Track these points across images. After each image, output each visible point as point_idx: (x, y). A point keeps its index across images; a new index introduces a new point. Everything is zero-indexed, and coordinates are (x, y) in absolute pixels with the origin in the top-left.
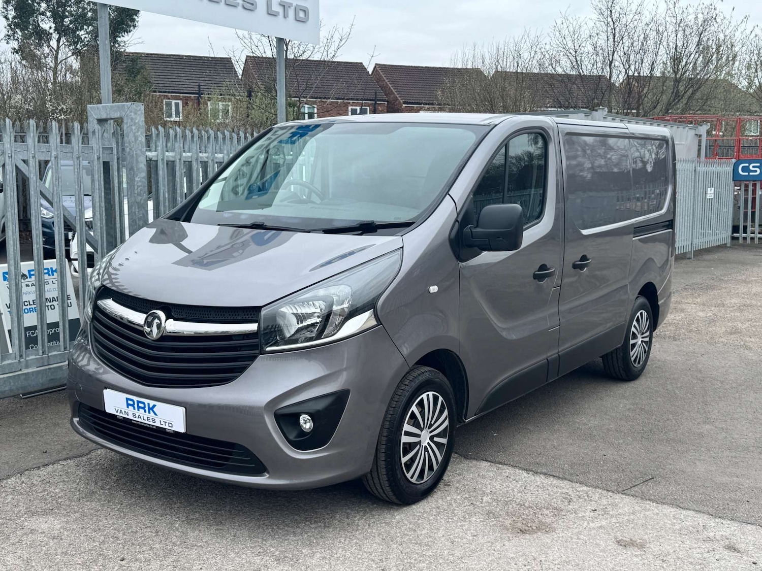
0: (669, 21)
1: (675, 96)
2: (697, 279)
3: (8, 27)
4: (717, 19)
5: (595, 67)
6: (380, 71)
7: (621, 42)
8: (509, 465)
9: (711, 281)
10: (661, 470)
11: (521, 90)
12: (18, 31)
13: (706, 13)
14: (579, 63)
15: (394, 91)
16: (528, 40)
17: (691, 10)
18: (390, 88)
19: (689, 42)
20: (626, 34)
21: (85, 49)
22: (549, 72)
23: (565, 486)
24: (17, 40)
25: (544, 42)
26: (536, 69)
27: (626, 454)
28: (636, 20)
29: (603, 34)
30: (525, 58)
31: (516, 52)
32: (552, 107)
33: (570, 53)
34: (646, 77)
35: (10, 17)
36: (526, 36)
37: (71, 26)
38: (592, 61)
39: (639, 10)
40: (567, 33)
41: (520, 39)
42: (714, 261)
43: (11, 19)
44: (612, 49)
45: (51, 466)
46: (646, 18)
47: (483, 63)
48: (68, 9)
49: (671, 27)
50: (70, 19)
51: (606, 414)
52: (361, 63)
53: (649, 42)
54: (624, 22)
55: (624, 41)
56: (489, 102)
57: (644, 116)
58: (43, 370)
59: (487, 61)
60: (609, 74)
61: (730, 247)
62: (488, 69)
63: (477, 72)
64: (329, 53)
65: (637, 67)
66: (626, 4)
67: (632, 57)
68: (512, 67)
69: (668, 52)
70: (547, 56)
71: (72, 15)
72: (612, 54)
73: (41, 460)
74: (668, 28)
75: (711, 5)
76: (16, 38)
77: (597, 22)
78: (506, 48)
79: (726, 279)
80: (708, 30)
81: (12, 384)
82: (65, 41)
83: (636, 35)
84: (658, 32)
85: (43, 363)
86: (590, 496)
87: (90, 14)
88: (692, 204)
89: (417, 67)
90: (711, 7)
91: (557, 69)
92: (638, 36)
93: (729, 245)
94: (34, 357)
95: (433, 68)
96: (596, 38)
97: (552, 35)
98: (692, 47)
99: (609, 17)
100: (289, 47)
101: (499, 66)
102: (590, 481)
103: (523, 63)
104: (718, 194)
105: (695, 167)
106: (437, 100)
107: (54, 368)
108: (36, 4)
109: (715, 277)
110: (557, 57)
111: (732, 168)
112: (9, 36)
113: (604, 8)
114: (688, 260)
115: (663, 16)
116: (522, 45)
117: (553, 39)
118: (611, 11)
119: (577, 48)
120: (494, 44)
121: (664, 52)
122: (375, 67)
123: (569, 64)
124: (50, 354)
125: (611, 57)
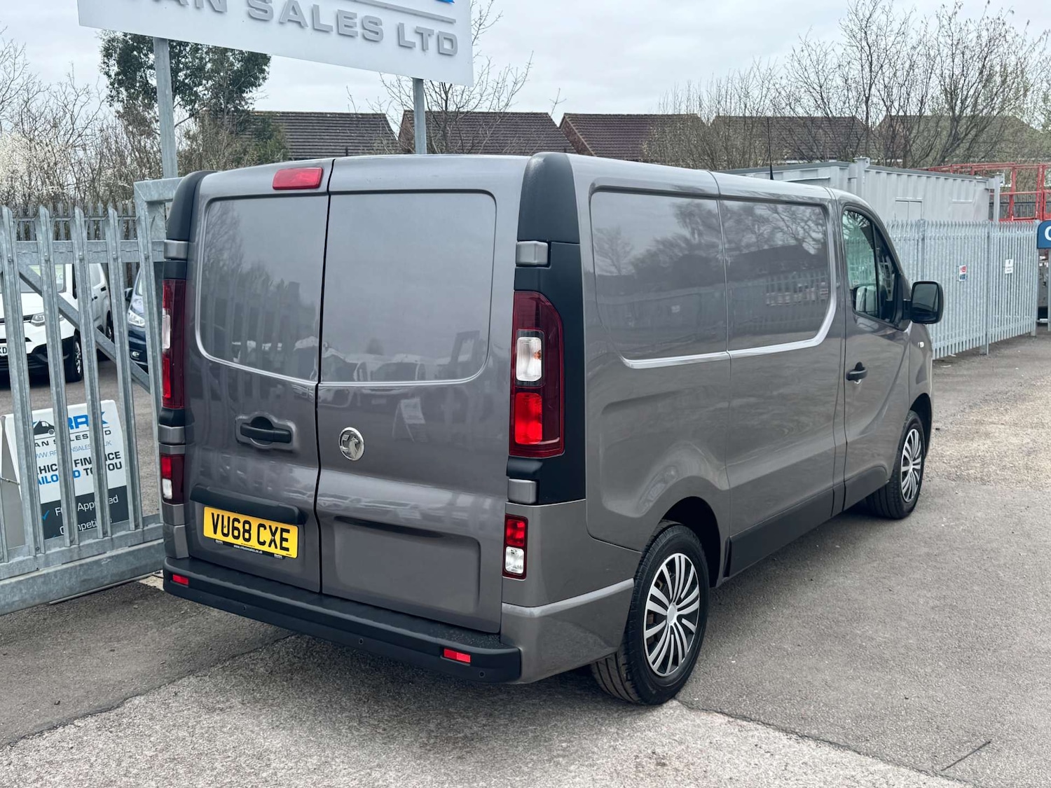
0: (943, 42)
1: (954, 140)
2: (999, 385)
3: (110, 87)
4: (1007, 37)
5: (847, 105)
6: (570, 122)
7: (880, 72)
8: (757, 721)
9: (1019, 388)
10: (998, 725)
11: (751, 139)
12: (122, 89)
13: (992, 30)
14: (825, 100)
15: (588, 146)
16: (757, 74)
17: (971, 27)
18: (583, 143)
19: (971, 68)
20: (887, 61)
21: (204, 109)
22: (787, 114)
23: (850, 762)
24: (123, 101)
25: (778, 76)
26: (770, 111)
27: (940, 695)
28: (898, 43)
29: (855, 62)
30: (755, 96)
31: (744, 90)
32: (791, 159)
33: (814, 88)
34: (914, 116)
35: (113, 74)
36: (755, 69)
37: (187, 81)
38: (843, 98)
39: (903, 29)
40: (809, 62)
41: (747, 72)
42: (1018, 357)
43: (113, 76)
44: (869, 82)
45: (60, 730)
46: (913, 39)
47: (700, 106)
48: (183, 60)
49: (946, 50)
50: (184, 72)
51: (900, 618)
52: (547, 114)
53: (916, 70)
54: (883, 46)
55: (884, 71)
56: (709, 156)
57: (913, 166)
58: (71, 568)
59: (706, 103)
60: (865, 113)
61: (1035, 337)
62: (707, 115)
63: (694, 118)
64: (500, 100)
65: (902, 104)
66: (885, 23)
67: (895, 91)
68: (738, 110)
69: (942, 83)
70: (783, 93)
71: (188, 68)
72: (868, 88)
73: (48, 719)
74: (941, 51)
75: (999, 19)
76: (120, 99)
77: (848, 48)
78: (730, 85)
79: (1039, 384)
80: (995, 51)
81: (24, 591)
82: (180, 100)
83: (899, 62)
84: (928, 56)
85: (71, 557)
86: (891, 782)
87: (209, 66)
88: (985, 282)
89: (616, 115)
90: (998, 21)
91: (796, 110)
92: (903, 64)
93: (1033, 334)
94: (58, 549)
95: (637, 115)
96: (847, 67)
97: (789, 66)
98: (973, 75)
99: (863, 41)
100: (449, 95)
101: (721, 109)
102: (887, 751)
103: (752, 103)
104: (1017, 267)
105: (988, 233)
106: (643, 157)
107: (87, 564)
108: (142, 56)
109: (1022, 381)
110: (797, 94)
111: (1036, 232)
112: (112, 97)
113: (856, 29)
114: (982, 358)
115: (935, 35)
116: (751, 80)
117: (791, 71)
118: (866, 33)
119: (822, 82)
120: (714, 81)
121: (938, 82)
122: (564, 117)
123: (812, 103)
124: (81, 544)
125: (867, 91)
